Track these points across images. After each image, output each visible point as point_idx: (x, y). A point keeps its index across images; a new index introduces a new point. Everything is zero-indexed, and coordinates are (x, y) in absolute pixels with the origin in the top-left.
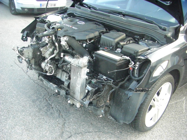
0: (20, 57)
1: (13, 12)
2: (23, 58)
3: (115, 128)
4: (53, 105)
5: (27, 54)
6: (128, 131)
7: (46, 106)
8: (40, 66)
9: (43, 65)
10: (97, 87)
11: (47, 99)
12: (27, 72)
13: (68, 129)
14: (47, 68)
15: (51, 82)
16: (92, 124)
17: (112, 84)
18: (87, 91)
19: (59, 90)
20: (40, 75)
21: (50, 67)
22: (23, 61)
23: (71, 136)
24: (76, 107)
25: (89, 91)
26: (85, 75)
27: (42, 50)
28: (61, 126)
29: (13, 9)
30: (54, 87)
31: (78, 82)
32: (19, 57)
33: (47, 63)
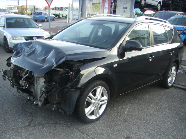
0: (5, 76)
1: (7, 50)
2: (7, 77)
3: (68, 122)
4: (27, 110)
5: (10, 74)
6: (76, 123)
7: (22, 110)
8: (19, 83)
9: (21, 82)
10: (49, 89)
11: (24, 106)
12: (11, 89)
13: (34, 122)
14: (23, 84)
15: (25, 93)
16: (52, 119)
17: (57, 86)
18: (42, 91)
19: (30, 97)
20: (18, 89)
21: (25, 82)
22: (7, 79)
23: (36, 126)
24: (39, 106)
25: (43, 91)
26: (43, 83)
27: (19, 71)
28: (30, 120)
29: (7, 48)
30: (26, 96)
31: (39, 87)
32: (3, 76)
33: (23, 80)
